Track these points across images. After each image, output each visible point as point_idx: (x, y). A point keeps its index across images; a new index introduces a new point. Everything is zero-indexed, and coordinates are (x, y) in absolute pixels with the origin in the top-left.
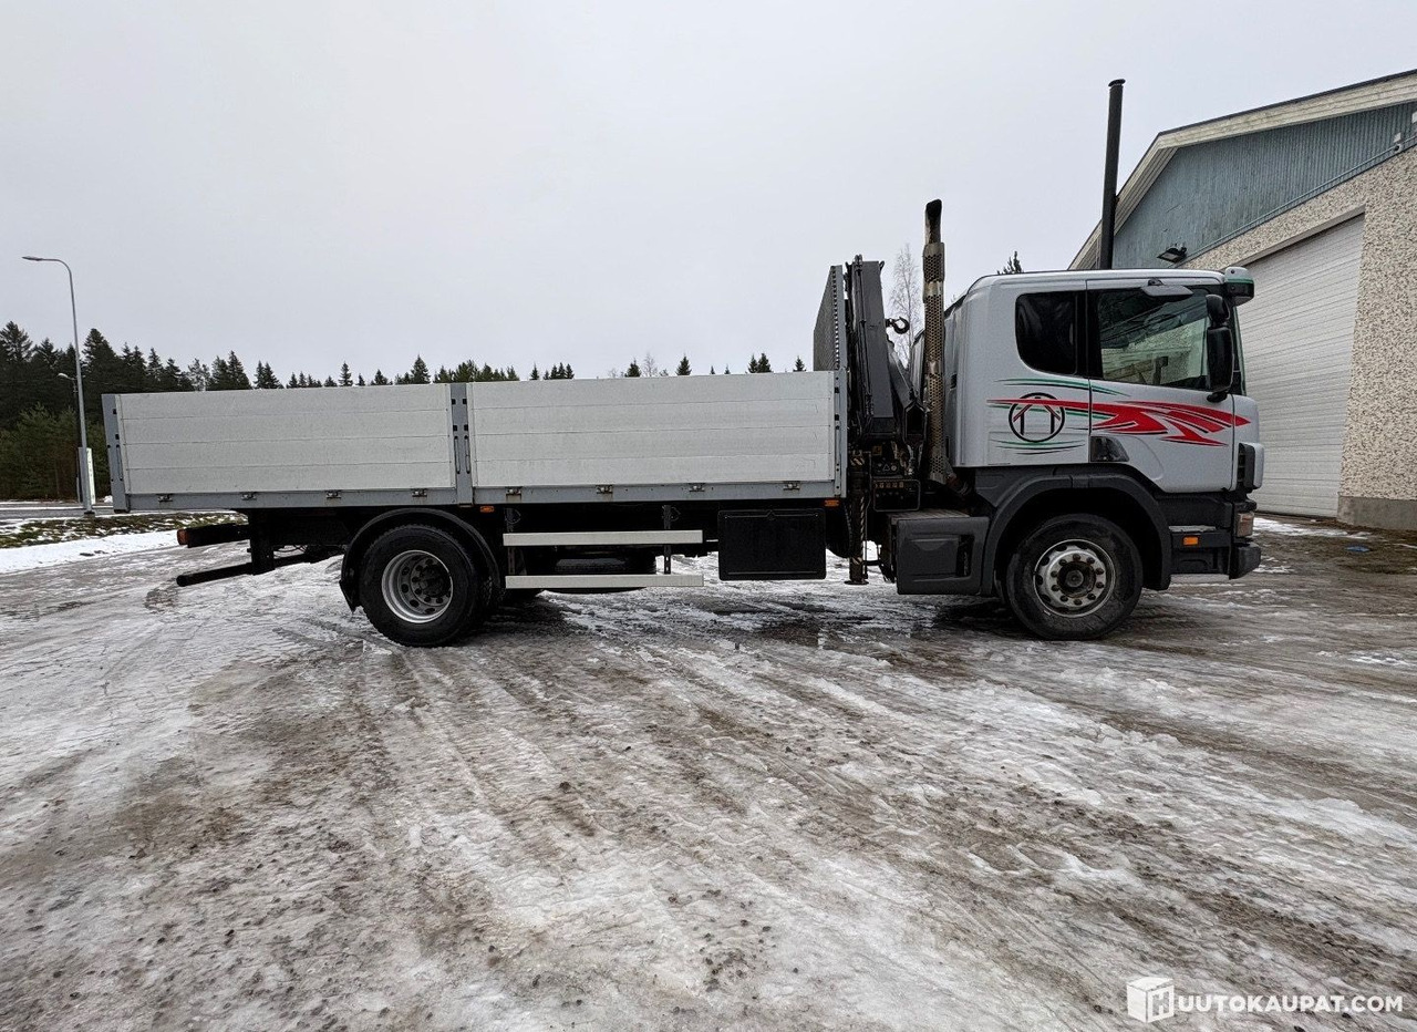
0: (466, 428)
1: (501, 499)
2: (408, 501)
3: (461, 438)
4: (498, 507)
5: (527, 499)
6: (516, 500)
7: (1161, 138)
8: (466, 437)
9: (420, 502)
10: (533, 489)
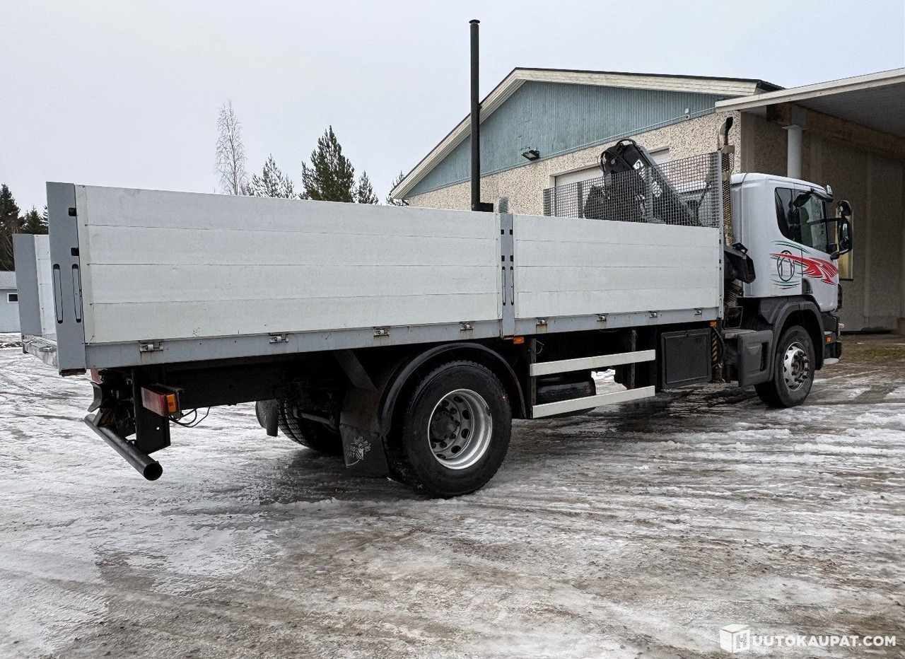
0: (512, 258)
1: (531, 330)
2: (455, 335)
3: (508, 269)
4: (528, 338)
5: (552, 329)
6: (543, 331)
7: (517, 71)
8: (512, 268)
9: (467, 336)
10: (555, 319)
